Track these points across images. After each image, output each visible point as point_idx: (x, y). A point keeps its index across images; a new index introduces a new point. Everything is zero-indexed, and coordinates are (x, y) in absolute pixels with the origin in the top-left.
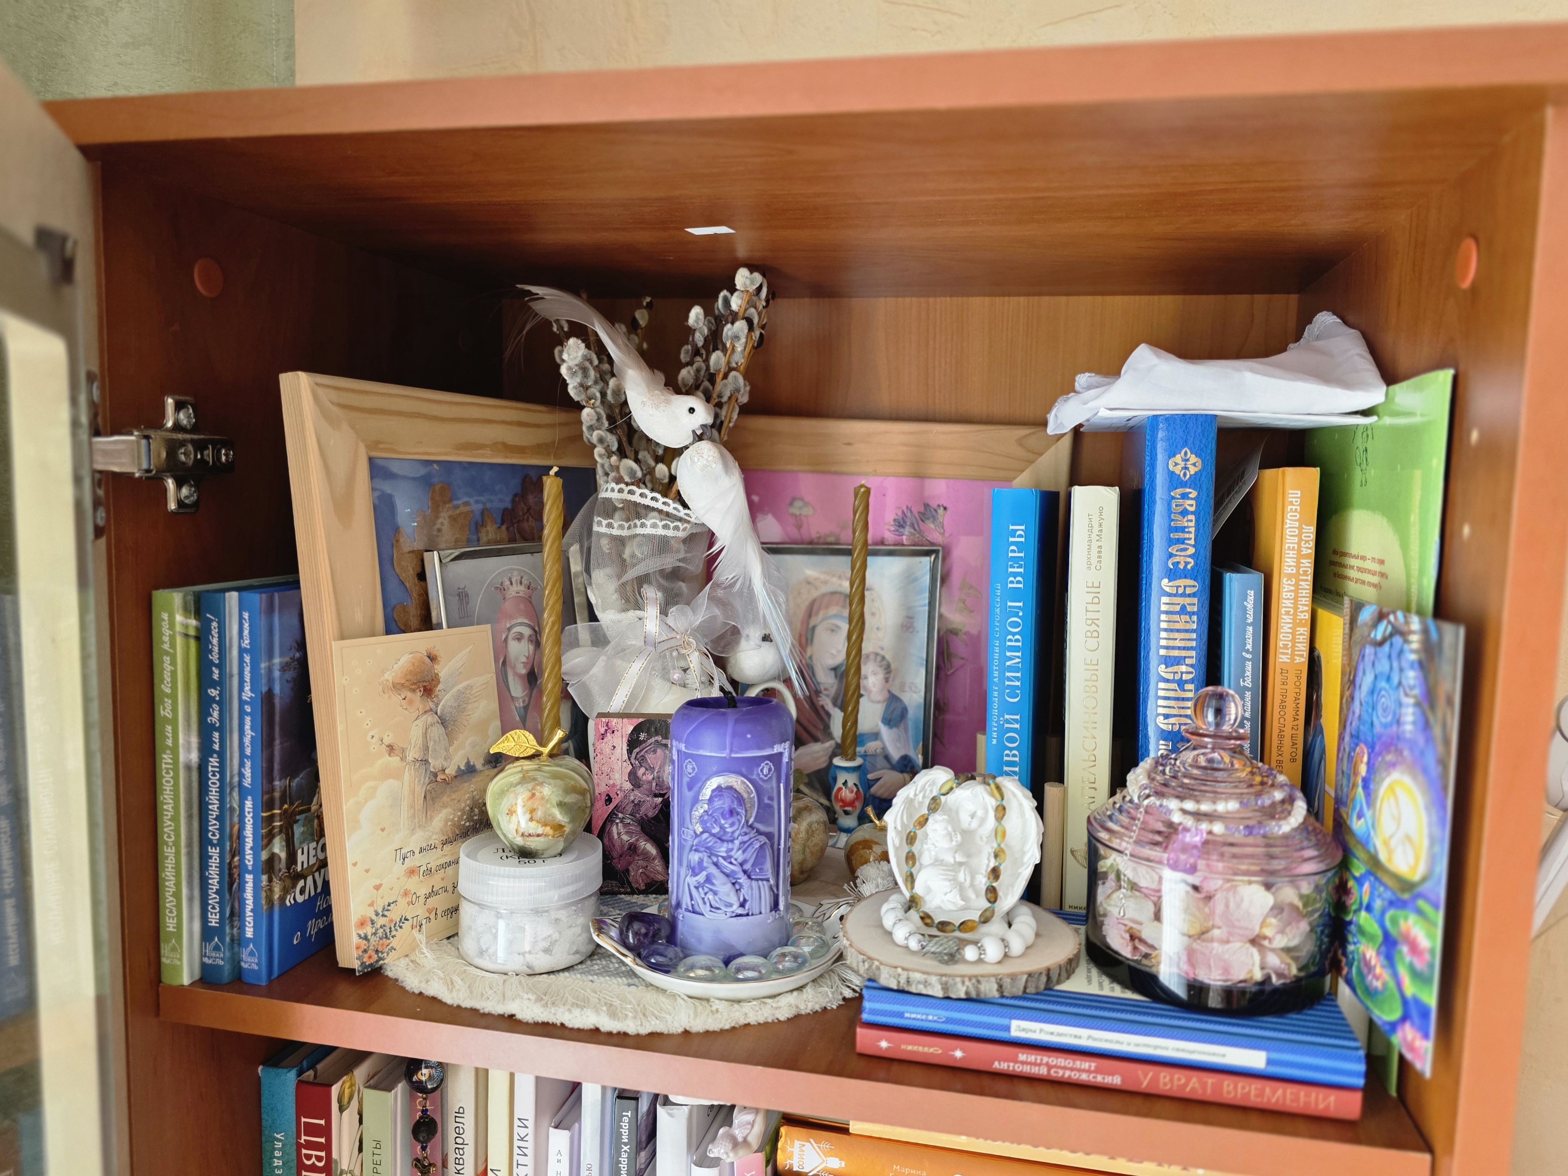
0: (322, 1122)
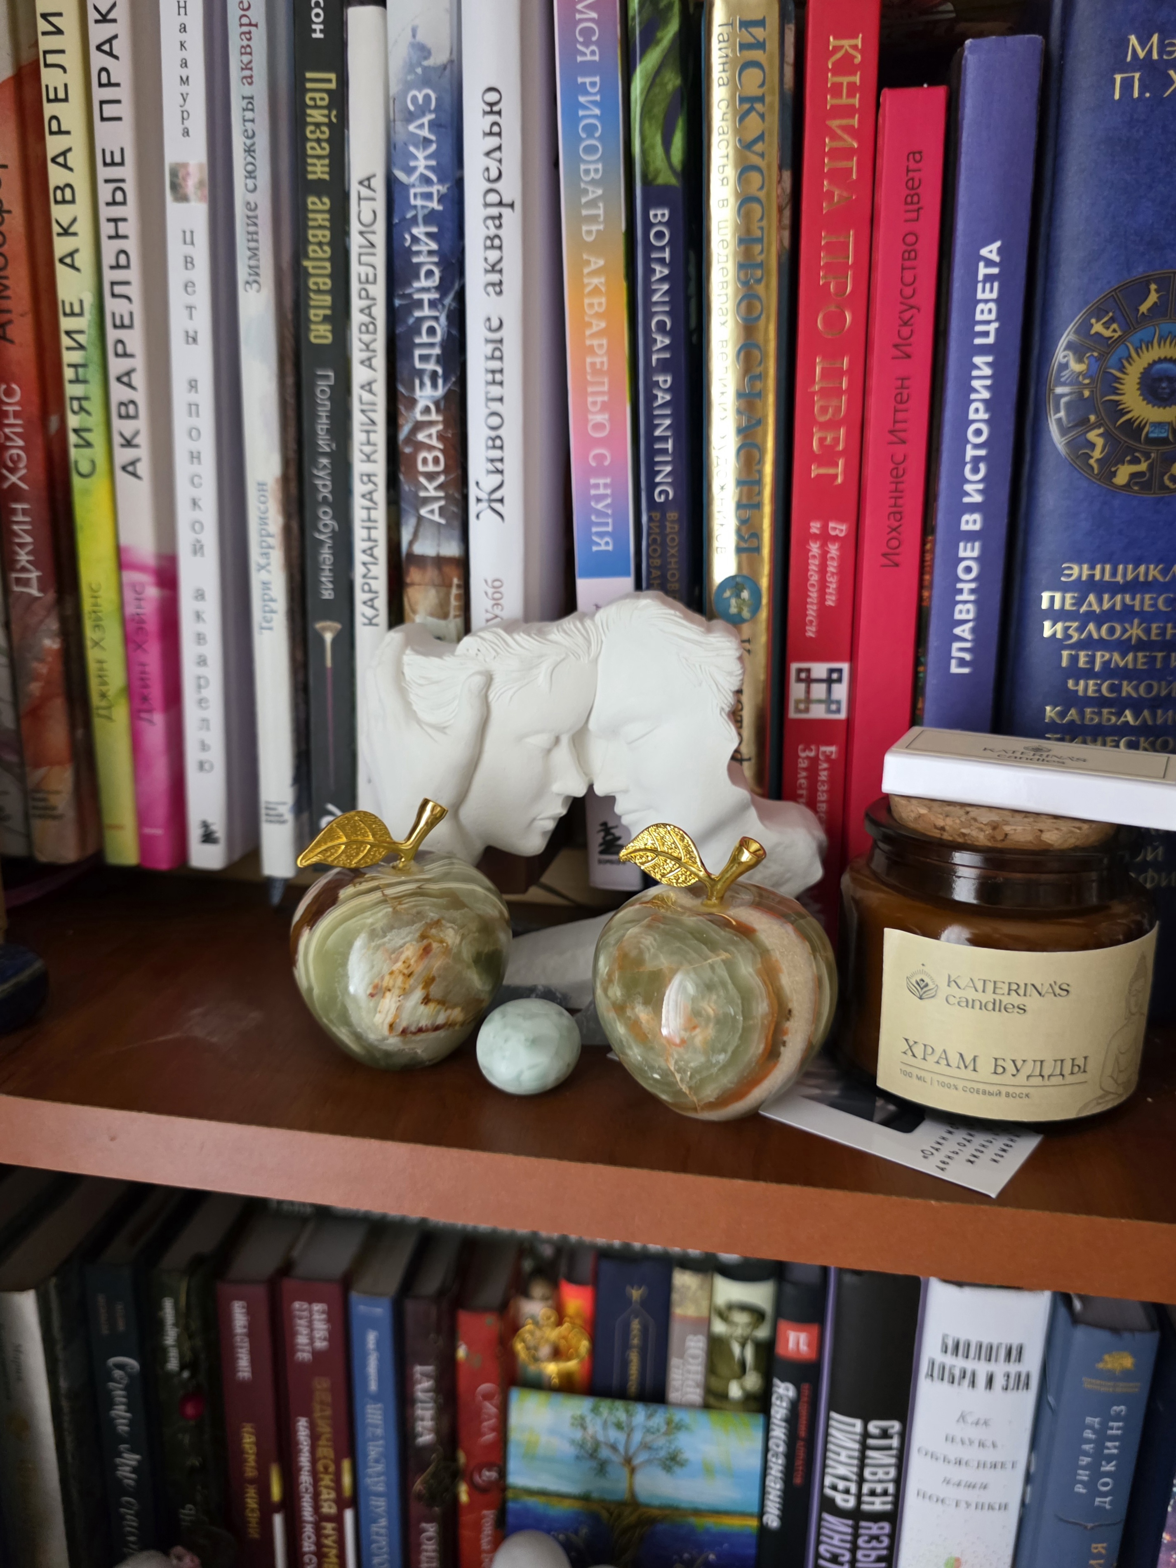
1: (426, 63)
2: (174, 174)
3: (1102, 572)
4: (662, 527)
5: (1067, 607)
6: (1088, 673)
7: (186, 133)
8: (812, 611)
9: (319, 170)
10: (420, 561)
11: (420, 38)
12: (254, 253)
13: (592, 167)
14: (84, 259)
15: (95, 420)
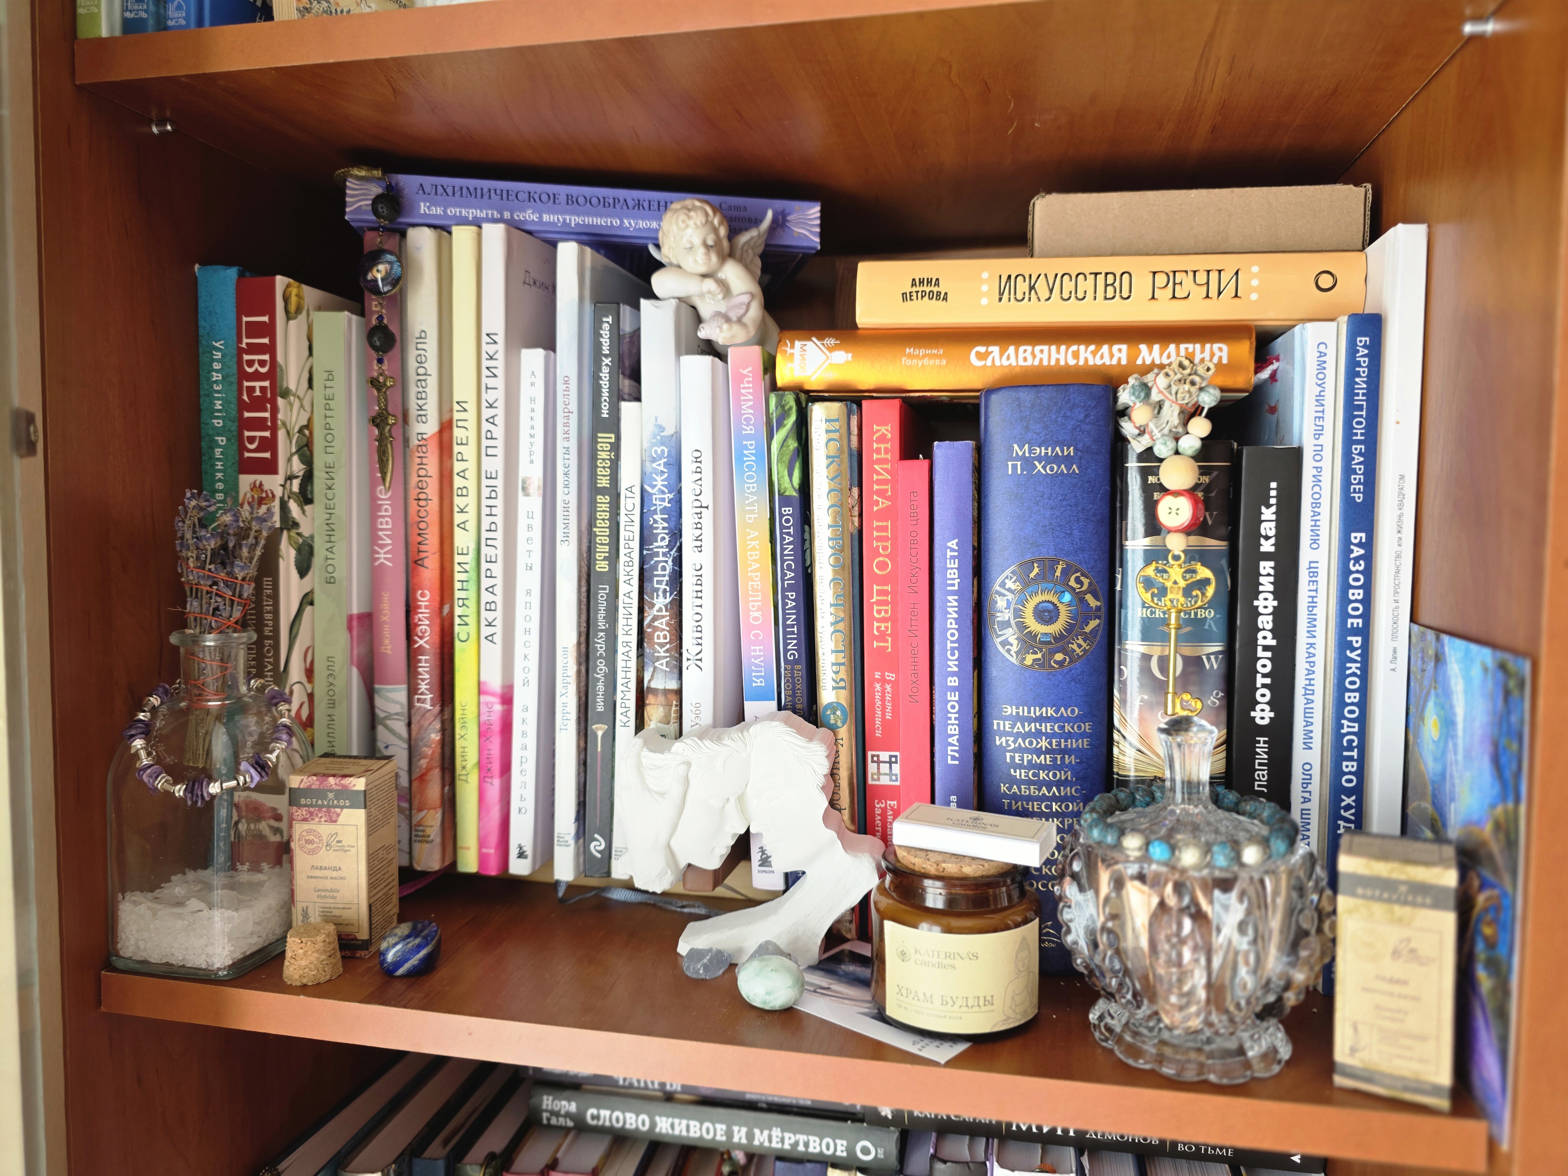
0: (265, 319)
1: (662, 434)
2: (524, 482)
3: (1023, 711)
4: (793, 674)
5: (1007, 729)
6: (1021, 766)
7: (532, 462)
8: (878, 722)
9: (604, 482)
10: (655, 691)
11: (659, 422)
12: (567, 526)
13: (751, 485)
14: (471, 526)
15: (471, 611)
